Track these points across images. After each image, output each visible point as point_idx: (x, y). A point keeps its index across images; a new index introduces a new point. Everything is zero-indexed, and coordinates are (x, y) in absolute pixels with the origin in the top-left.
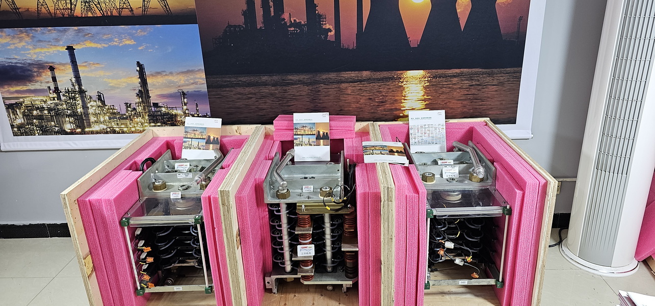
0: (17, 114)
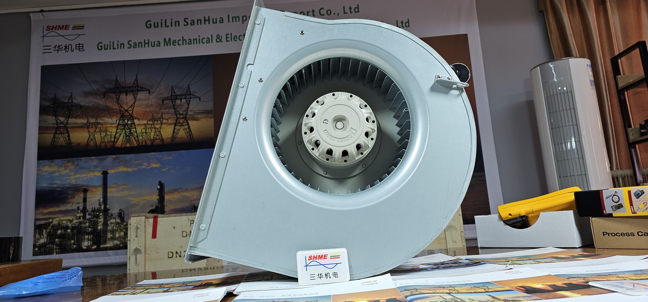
0: (43, 234)
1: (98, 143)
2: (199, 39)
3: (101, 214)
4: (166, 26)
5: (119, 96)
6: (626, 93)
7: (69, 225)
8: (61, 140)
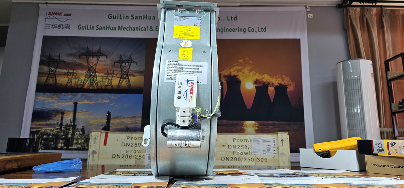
1: (73, 85)
2: (140, 28)
3: (71, 128)
4: (120, 19)
5: (89, 58)
6: (392, 82)
7: (51, 133)
8: (51, 81)
